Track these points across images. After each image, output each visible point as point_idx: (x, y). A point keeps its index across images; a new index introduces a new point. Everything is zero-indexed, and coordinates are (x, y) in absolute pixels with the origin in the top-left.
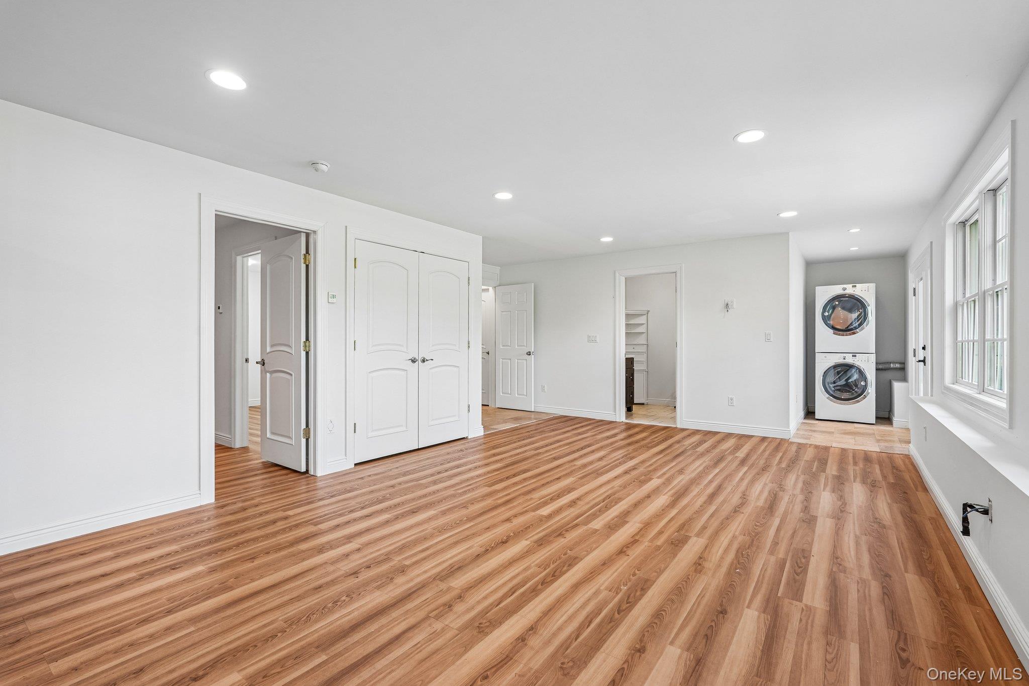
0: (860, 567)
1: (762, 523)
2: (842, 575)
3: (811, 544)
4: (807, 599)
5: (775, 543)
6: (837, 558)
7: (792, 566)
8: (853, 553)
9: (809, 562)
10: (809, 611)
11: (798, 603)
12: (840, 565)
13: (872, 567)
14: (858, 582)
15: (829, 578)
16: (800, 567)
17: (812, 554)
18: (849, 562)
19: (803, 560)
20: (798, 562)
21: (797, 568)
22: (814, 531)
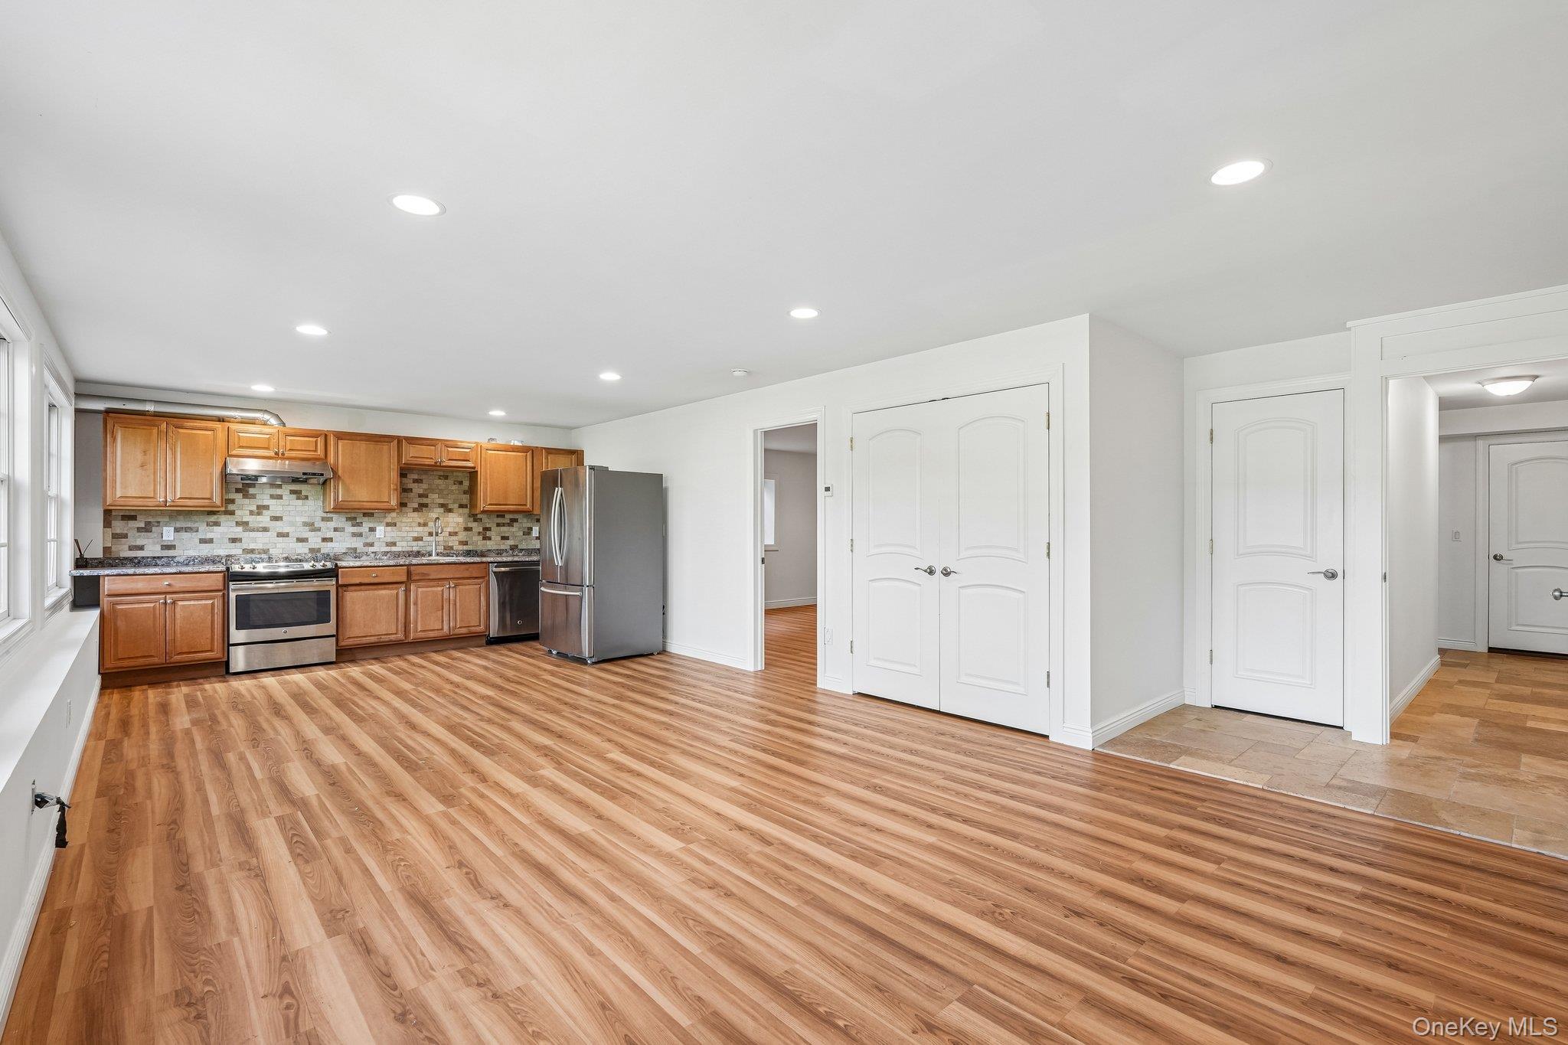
0: (221, 881)
1: (400, 868)
2: (243, 858)
3: (303, 876)
4: (271, 822)
5: (349, 850)
6: (257, 876)
7: (307, 839)
8: (236, 897)
9: (291, 853)
10: (264, 814)
11: (278, 815)
12: (249, 870)
13: (203, 889)
14: (221, 860)
15: (257, 848)
16: (296, 842)
17: (292, 863)
18: (238, 879)
19: (298, 851)
20: (303, 847)
21: (299, 839)
22: (313, 899)
